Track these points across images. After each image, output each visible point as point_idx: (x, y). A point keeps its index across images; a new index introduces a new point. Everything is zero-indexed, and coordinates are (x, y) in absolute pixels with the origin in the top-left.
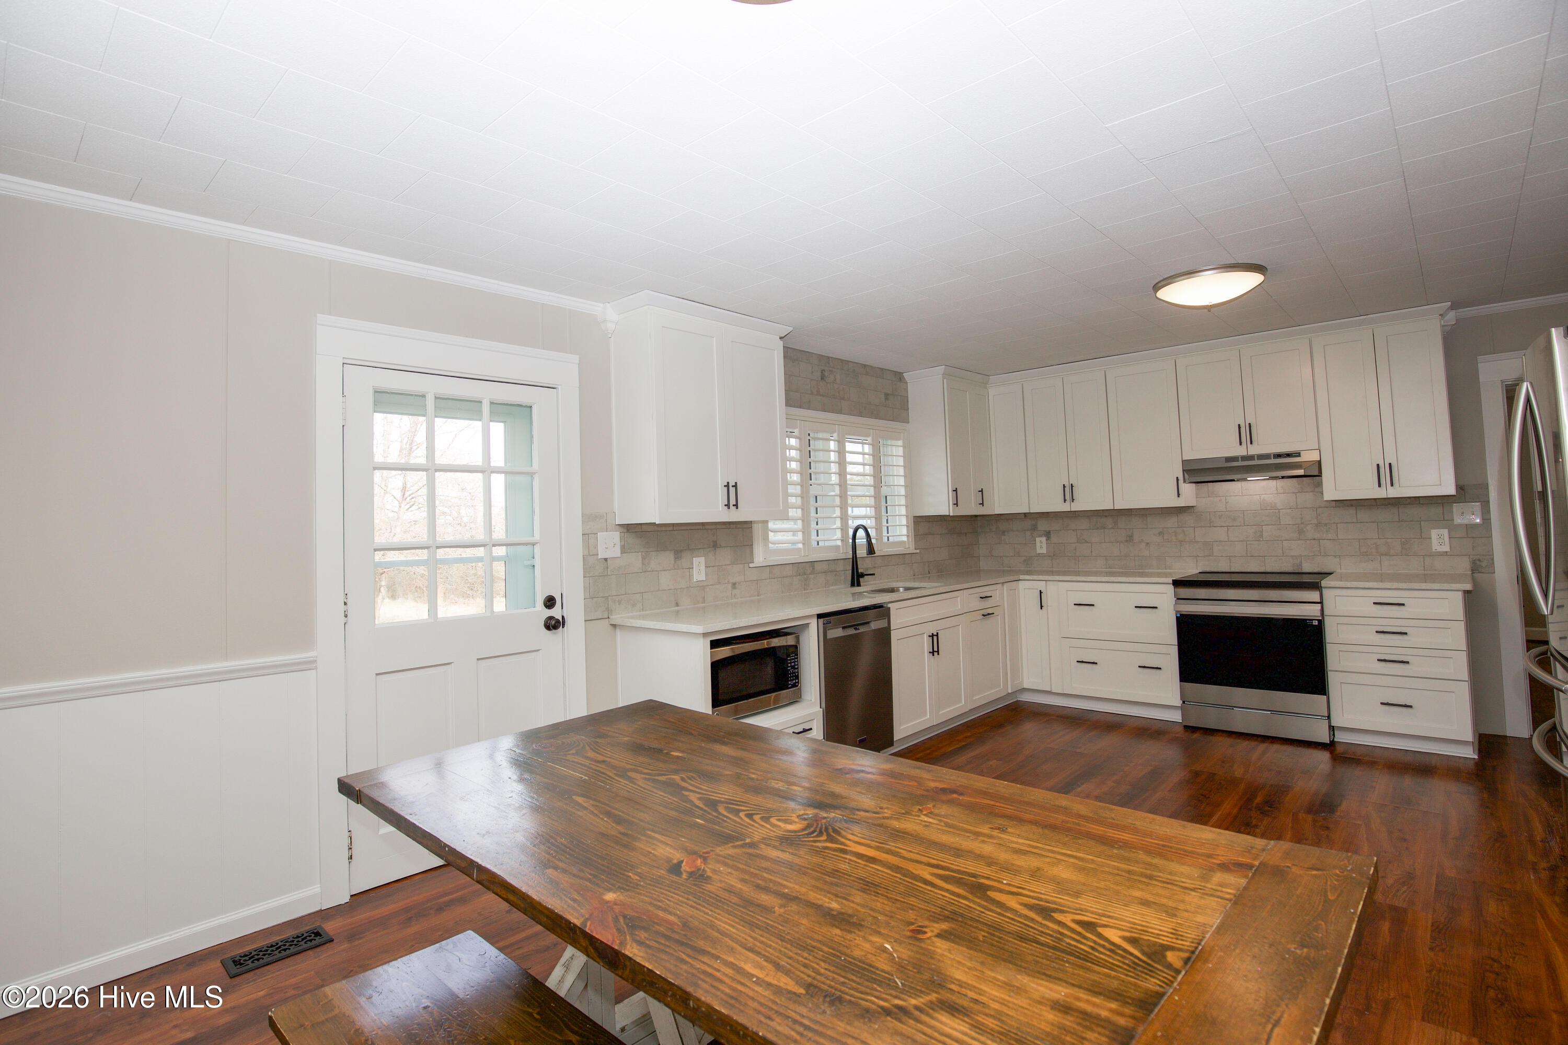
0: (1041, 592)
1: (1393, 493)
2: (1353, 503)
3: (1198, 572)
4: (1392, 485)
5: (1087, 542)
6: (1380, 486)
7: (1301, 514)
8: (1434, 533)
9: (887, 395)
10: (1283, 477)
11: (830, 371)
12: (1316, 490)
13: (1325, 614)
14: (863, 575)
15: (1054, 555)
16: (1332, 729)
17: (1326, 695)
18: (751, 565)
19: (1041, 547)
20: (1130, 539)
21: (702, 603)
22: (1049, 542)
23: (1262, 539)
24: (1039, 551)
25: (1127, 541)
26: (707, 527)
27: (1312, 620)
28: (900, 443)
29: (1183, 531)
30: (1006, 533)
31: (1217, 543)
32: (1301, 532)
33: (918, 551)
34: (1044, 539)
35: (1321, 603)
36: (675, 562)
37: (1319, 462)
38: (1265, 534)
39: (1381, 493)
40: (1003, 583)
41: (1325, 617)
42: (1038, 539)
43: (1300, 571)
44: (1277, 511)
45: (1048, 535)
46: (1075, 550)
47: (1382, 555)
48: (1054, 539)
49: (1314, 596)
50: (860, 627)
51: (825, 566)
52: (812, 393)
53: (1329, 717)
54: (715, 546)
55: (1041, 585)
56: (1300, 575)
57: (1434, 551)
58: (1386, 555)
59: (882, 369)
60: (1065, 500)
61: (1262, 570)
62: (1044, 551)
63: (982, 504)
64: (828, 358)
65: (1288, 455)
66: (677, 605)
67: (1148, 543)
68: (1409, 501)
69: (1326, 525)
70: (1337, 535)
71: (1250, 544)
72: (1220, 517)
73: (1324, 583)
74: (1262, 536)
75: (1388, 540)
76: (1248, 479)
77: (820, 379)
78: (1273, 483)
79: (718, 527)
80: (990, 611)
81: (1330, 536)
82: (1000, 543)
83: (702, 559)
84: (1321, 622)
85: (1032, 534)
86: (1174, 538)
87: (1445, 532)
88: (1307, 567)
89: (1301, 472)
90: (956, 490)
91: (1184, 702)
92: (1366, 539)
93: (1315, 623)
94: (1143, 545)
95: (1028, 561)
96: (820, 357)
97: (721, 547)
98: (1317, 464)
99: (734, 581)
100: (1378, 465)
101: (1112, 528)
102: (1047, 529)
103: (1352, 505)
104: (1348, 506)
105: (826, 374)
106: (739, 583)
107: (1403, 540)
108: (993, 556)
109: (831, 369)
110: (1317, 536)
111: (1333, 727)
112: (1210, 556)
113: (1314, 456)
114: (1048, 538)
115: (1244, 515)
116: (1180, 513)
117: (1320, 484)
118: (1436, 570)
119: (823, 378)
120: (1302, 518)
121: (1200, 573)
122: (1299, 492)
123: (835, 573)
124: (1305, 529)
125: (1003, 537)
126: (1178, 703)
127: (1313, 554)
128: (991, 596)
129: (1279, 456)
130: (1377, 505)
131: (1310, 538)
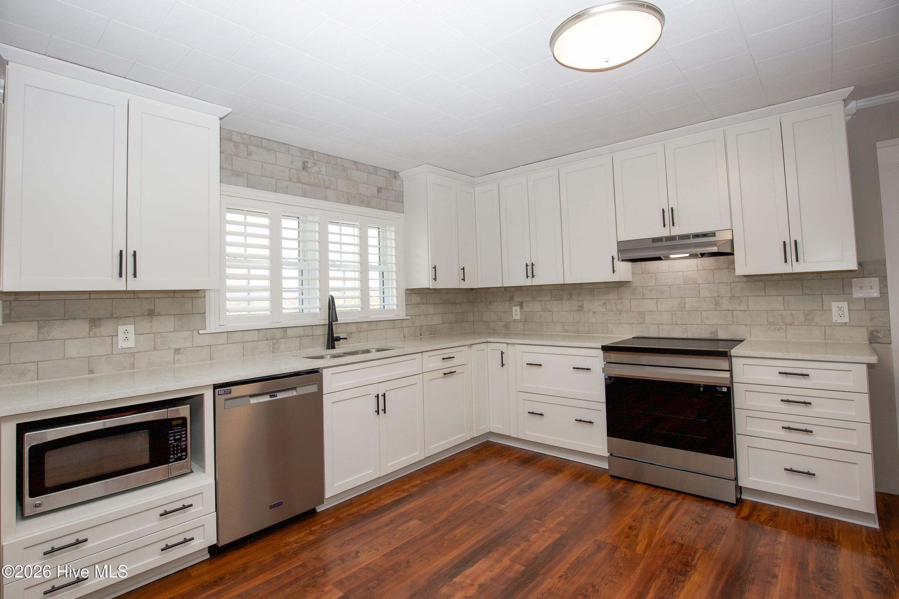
0: (502, 353)
1: (798, 268)
2: (762, 278)
3: (631, 337)
4: (797, 261)
5: (549, 311)
6: (786, 261)
7: (718, 288)
8: (835, 306)
9: (379, 189)
10: (703, 255)
11: (314, 163)
12: (730, 267)
13: (734, 381)
14: (338, 339)
15: (525, 321)
16: (739, 489)
17: (733, 458)
18: (201, 332)
19: (516, 315)
20: (581, 308)
21: (130, 369)
22: (522, 310)
23: (684, 310)
24: (515, 317)
25: (578, 310)
26: (141, 296)
27: (722, 387)
28: (393, 228)
29: (622, 302)
30: (492, 303)
31: (648, 312)
32: (717, 304)
33: (409, 317)
34: (518, 308)
35: (730, 371)
36: (90, 330)
37: (732, 241)
38: (687, 306)
39: (787, 269)
40: (471, 345)
41: (734, 384)
42: (514, 308)
43: (716, 338)
44: (697, 285)
45: (521, 305)
46: (541, 317)
47: (787, 325)
48: (525, 308)
49: (723, 364)
50: (278, 394)
51: (300, 332)
52: (290, 180)
53: (736, 479)
54: (151, 314)
55: (503, 347)
56: (716, 342)
57: (834, 321)
58: (790, 325)
59: (376, 167)
60: (527, 277)
61: (684, 336)
62: (518, 317)
63: (464, 280)
64: (313, 152)
65: (705, 235)
66: (91, 372)
67: (594, 312)
68: (811, 276)
69: (738, 298)
70: (748, 307)
71: (675, 314)
72: (651, 290)
73: (734, 352)
74: (684, 307)
75: (793, 312)
76: (672, 256)
77: (301, 168)
78: (694, 262)
79: (157, 295)
80: (452, 370)
81: (742, 307)
82: (487, 311)
83: (131, 328)
84: (730, 389)
85: (510, 304)
86: (614, 308)
87: (845, 305)
88: (722, 335)
89: (715, 249)
90: (435, 268)
91: (611, 454)
92: (772, 310)
93: (725, 390)
94: (591, 314)
95: (507, 326)
96: (303, 150)
97: (159, 315)
98: (730, 243)
99: (177, 346)
100: (784, 242)
101: (567, 300)
102: (521, 300)
103: (761, 281)
104: (758, 281)
105: (309, 165)
106: (185, 348)
107: (806, 312)
108: (483, 321)
109: (315, 161)
110: (731, 307)
111: (741, 487)
112: (642, 323)
113: (727, 236)
114: (521, 307)
115: (670, 289)
116: (619, 287)
117: (733, 263)
118: (835, 340)
119: (304, 168)
120: (718, 292)
121: (633, 338)
122: (716, 269)
123: (311, 337)
124: (720, 302)
125: (490, 306)
126: (607, 454)
127: (727, 323)
128: (454, 357)
129: (697, 236)
130: (783, 280)
131: (724, 309)
